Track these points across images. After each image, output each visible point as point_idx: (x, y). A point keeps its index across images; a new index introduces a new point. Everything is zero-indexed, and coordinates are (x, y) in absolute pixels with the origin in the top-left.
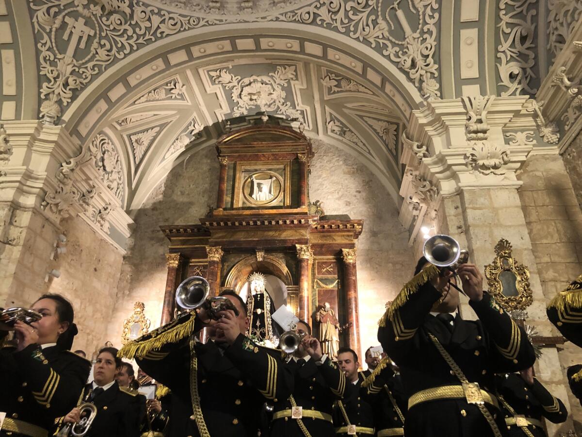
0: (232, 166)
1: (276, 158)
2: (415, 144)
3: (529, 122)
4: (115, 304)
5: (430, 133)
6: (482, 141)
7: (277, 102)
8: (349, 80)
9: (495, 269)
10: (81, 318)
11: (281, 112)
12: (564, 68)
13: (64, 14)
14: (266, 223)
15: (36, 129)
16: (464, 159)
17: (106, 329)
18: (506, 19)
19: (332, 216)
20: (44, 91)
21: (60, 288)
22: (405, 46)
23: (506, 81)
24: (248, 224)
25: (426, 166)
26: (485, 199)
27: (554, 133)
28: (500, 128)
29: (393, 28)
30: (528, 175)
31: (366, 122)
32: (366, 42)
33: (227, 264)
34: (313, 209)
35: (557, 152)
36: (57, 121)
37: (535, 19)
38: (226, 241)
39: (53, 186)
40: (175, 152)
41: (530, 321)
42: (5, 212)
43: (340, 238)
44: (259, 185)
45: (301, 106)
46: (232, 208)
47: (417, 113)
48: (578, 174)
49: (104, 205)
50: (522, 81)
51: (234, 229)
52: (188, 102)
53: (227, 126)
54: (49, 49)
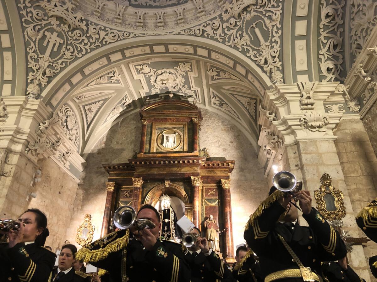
0: (150, 125)
1: (178, 120)
2: (268, 112)
3: (340, 98)
4: (72, 216)
5: (277, 105)
6: (311, 111)
7: (179, 85)
8: (225, 72)
9: (321, 193)
11: (182, 92)
12: (361, 65)
13: (44, 30)
14: (172, 162)
15: (24, 102)
16: (299, 122)
17: (66, 232)
18: (324, 34)
19: (214, 158)
20: (30, 77)
21: (37, 205)
22: (261, 50)
23: (325, 73)
24: (160, 163)
25: (275, 126)
26: (313, 147)
27: (356, 105)
28: (322, 102)
29: (253, 39)
30: (341, 132)
31: (236, 98)
32: (236, 48)
33: (146, 189)
34: (202, 153)
35: (359, 118)
36: (38, 97)
37: (342, 34)
38: (145, 174)
39: (33, 138)
40: (113, 116)
41: (344, 227)
42: (2, 155)
43: (219, 172)
44: (167, 138)
45: (194, 88)
46: (149, 153)
47: (268, 92)
48: (373, 132)
49: (66, 150)
50: (335, 73)
51: (150, 166)
52: (123, 85)
53: (147, 100)
54: (34, 52)
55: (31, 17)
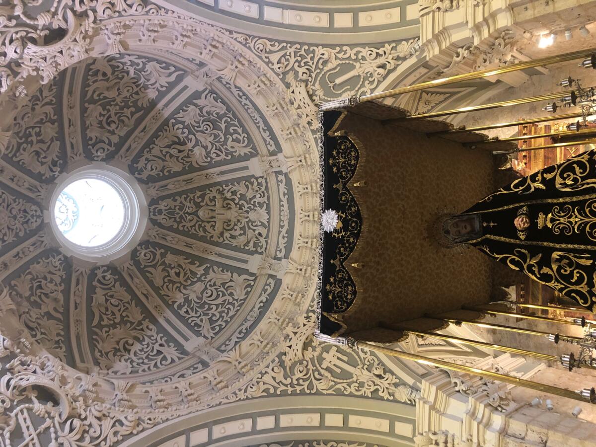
2: (456, 59)
5: (448, 44)
13: (319, 368)
15: (425, 402)
16: (478, 6)
20: (385, 395)
22: (365, 74)
25: (482, 42)
29: (349, 87)
39: (482, 397)
42: (511, 442)
47: (429, 57)
54: (349, 385)
55: (304, 380)
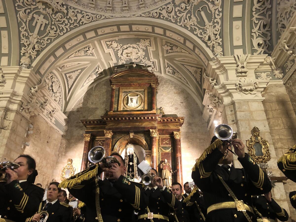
0: (118, 89)
1: (140, 85)
2: (211, 79)
3: (268, 68)
4: (57, 160)
5: (218, 73)
6: (244, 77)
7: (141, 57)
8: (177, 46)
9: (251, 142)
10: (40, 167)
11: (143, 62)
12: (285, 41)
13: (33, 13)
14: (135, 118)
15: (18, 70)
16: (235, 86)
17: (53, 172)
18: (256, 16)
19: (168, 115)
20: (23, 51)
21: (30, 152)
22: (205, 29)
23: (256, 47)
24: (126, 119)
25: (216, 90)
26: (246, 106)
27: (280, 73)
28: (253, 71)
29: (199, 20)
30: (268, 95)
31: (186, 67)
32: (185, 27)
33: (115, 140)
34: (159, 111)
35: (282, 83)
36: (29, 67)
37: (270, 16)
38: (114, 128)
39: (26, 99)
40: (89, 82)
41: (269, 168)
42: (2, 113)
43: (172, 126)
44: (131, 99)
45: (152, 59)
46: (117, 111)
47: (211, 63)
48: (293, 94)
49: (52, 109)
50: (264, 48)
51: (118, 122)
52: (96, 57)
53: (115, 70)
54: (25, 31)
55: (23, 3)
